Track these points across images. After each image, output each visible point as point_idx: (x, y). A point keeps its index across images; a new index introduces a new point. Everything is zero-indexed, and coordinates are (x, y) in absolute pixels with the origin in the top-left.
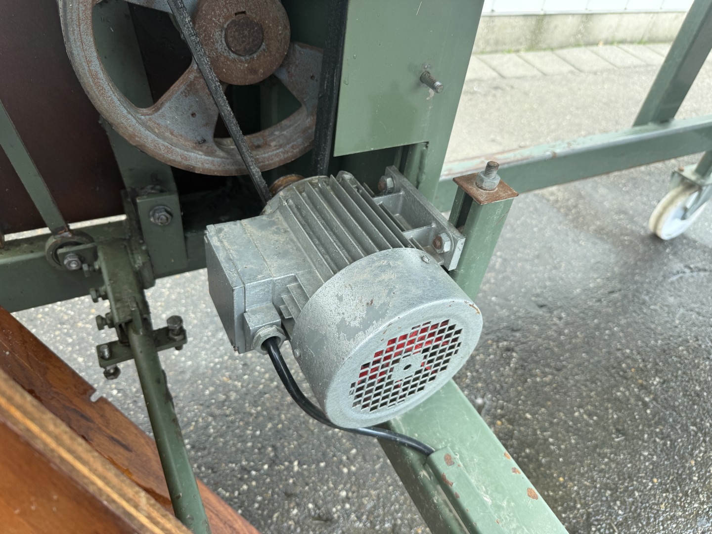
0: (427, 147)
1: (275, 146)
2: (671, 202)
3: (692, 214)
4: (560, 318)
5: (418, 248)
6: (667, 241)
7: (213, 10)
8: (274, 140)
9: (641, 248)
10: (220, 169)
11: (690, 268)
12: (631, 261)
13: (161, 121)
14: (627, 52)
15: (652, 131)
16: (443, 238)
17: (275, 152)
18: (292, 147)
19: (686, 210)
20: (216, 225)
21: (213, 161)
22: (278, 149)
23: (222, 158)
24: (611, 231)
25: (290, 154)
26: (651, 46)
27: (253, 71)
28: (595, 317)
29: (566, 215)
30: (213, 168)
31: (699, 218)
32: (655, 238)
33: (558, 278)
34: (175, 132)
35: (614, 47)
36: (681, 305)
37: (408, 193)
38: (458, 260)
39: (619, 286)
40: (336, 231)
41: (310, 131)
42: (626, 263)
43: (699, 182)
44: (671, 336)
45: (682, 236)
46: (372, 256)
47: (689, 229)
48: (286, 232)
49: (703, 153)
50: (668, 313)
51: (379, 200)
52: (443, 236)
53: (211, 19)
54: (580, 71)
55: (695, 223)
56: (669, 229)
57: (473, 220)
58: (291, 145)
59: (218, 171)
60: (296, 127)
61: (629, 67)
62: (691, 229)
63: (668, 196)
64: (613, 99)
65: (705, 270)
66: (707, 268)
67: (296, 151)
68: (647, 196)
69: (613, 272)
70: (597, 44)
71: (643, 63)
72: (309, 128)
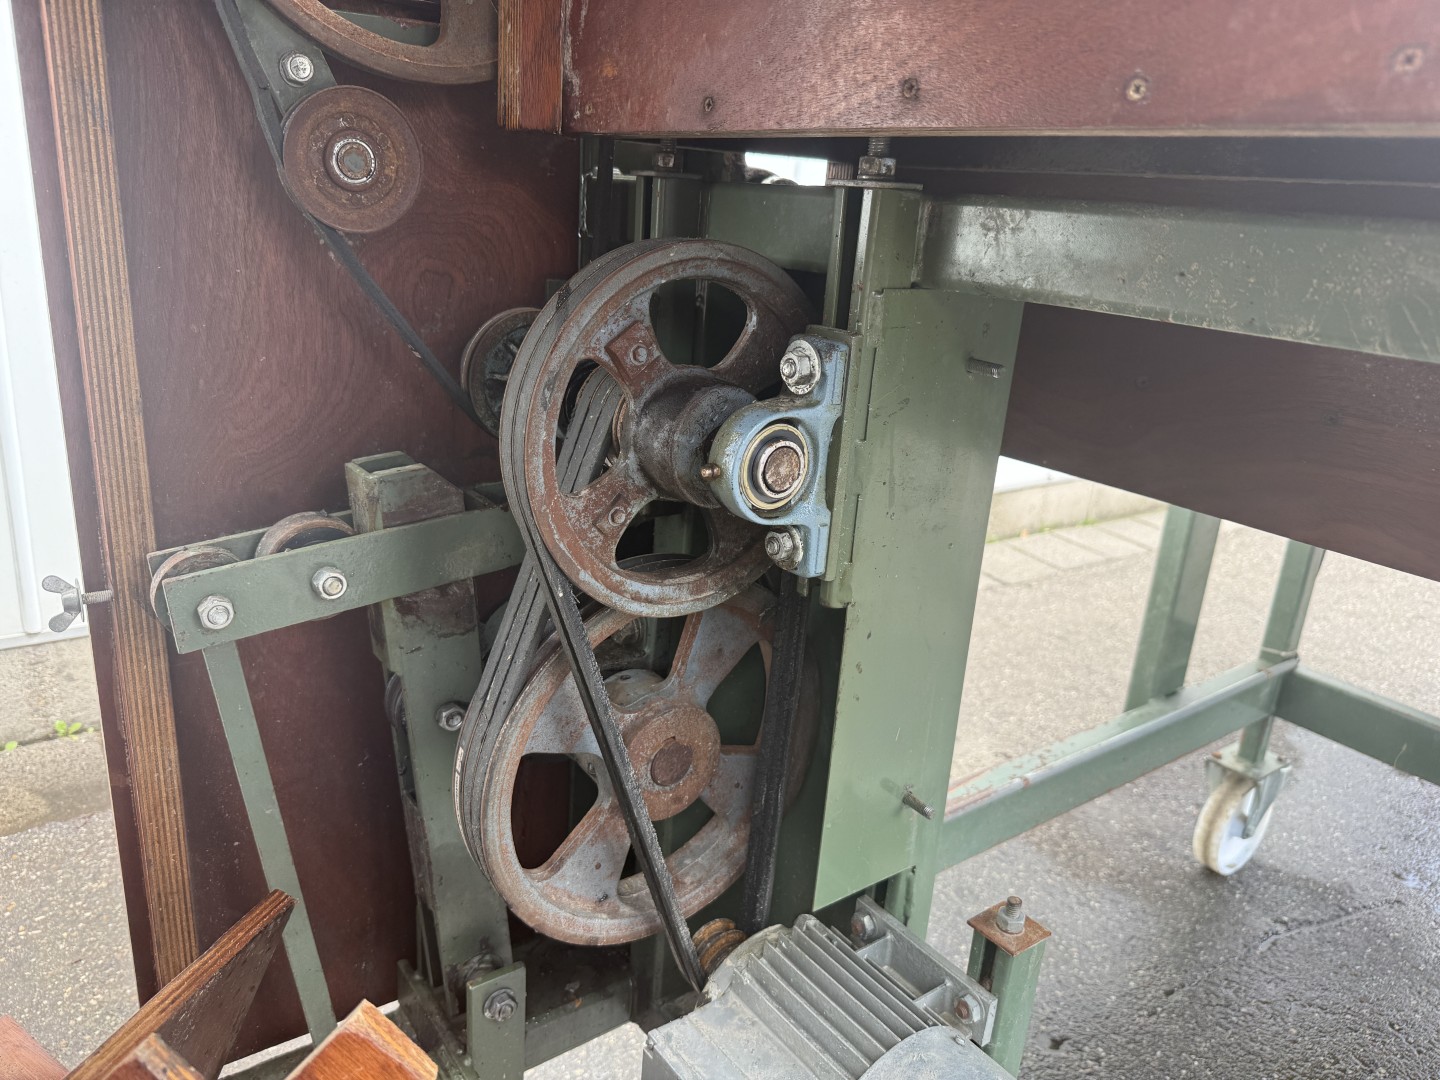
0: (913, 872)
1: (692, 883)
2: (1218, 811)
3: (1256, 825)
4: (1098, 1060)
5: (943, 1024)
6: (1231, 876)
7: (642, 744)
8: (687, 874)
9: (1194, 898)
10: (628, 933)
11: (1285, 923)
12: (1185, 926)
13: (559, 885)
14: (1069, 541)
15: (1158, 716)
16: (968, 1003)
17: (693, 893)
18: (716, 882)
19: (1244, 819)
20: (660, 1028)
21: (620, 924)
22: (697, 887)
23: (630, 916)
24: (1136, 874)
25: (712, 891)
26: (1105, 525)
27: (677, 800)
28: (1154, 1046)
29: (1055, 854)
30: (619, 934)
31: (1271, 827)
32: (1210, 874)
33: (1073, 980)
34: (574, 894)
35: (1047, 535)
36: (1290, 997)
37: (898, 937)
38: (991, 1030)
39: (1178, 978)
40: (831, 1015)
41: (736, 854)
42: (1176, 931)
43: (1250, 774)
44: (1292, 1060)
45: (1253, 865)
46: (895, 1049)
47: (1259, 849)
48: (753, 1023)
49: (1239, 733)
50: (1273, 1016)
51: (863, 953)
52: (968, 1000)
53: (638, 754)
54: (1005, 584)
55: (1266, 837)
56: (1229, 855)
57: (1003, 973)
58: (713, 879)
59: (624, 937)
60: (714, 849)
61: (1080, 568)
62: (1265, 848)
63: (1210, 804)
64: (1071, 627)
65: (1310, 923)
66: (1310, 917)
67: (720, 885)
68: (1176, 798)
69: (1161, 953)
70: (1018, 536)
71: (1100, 558)
72: (734, 850)
